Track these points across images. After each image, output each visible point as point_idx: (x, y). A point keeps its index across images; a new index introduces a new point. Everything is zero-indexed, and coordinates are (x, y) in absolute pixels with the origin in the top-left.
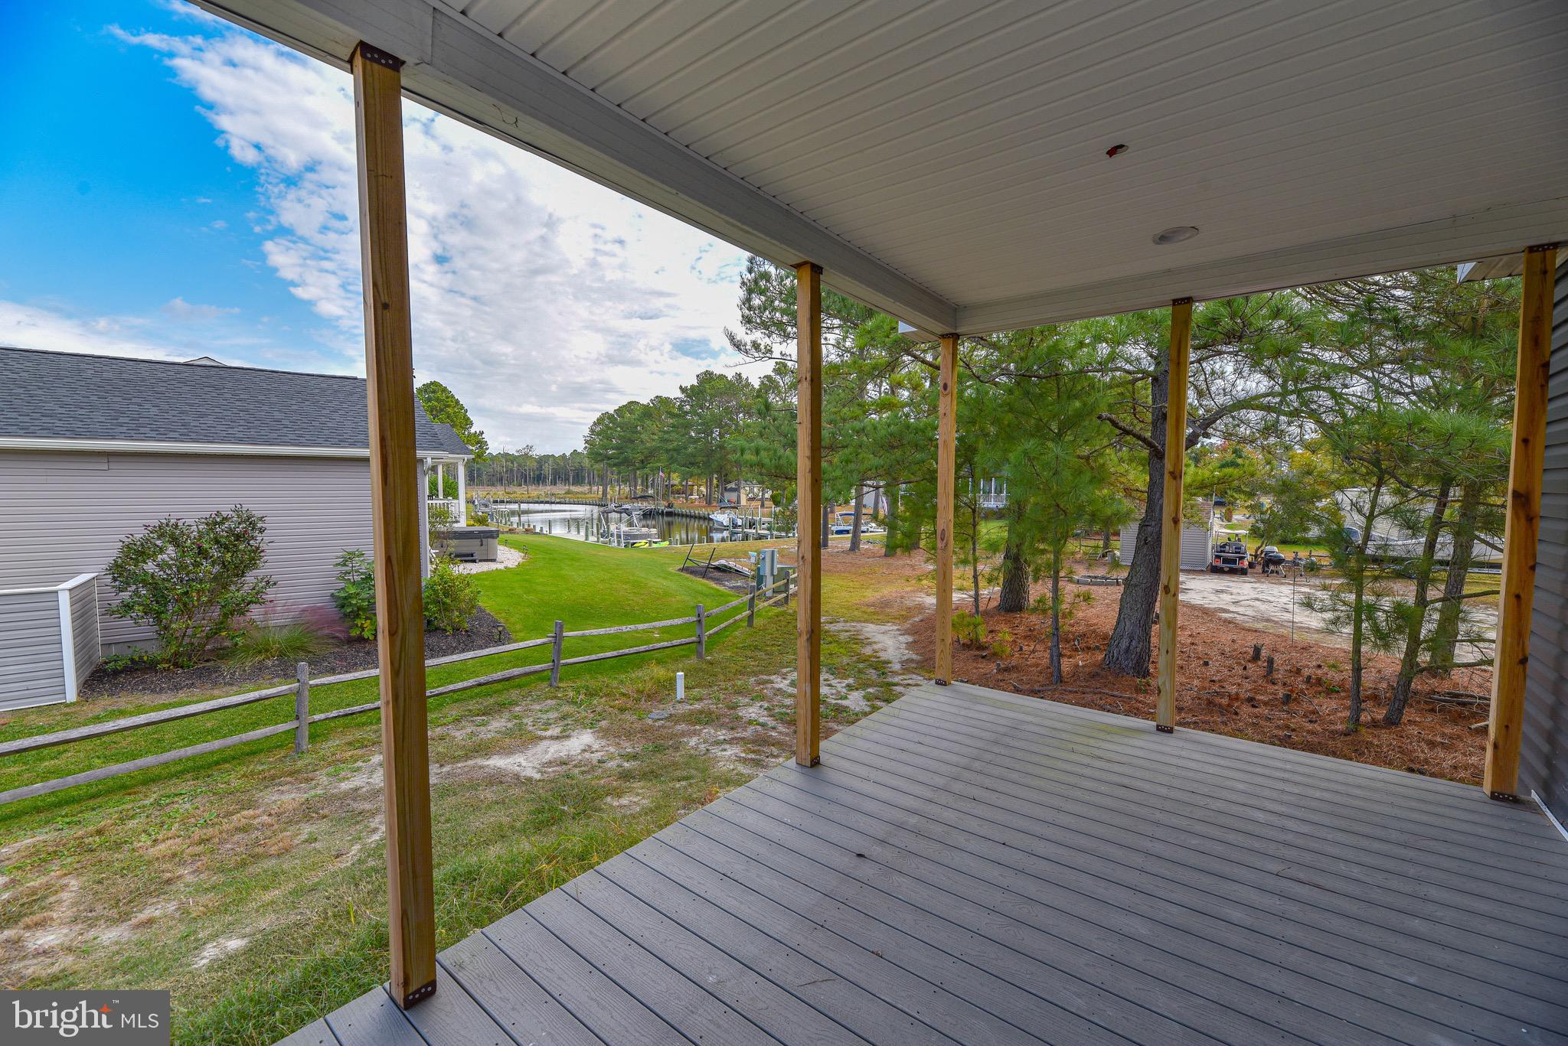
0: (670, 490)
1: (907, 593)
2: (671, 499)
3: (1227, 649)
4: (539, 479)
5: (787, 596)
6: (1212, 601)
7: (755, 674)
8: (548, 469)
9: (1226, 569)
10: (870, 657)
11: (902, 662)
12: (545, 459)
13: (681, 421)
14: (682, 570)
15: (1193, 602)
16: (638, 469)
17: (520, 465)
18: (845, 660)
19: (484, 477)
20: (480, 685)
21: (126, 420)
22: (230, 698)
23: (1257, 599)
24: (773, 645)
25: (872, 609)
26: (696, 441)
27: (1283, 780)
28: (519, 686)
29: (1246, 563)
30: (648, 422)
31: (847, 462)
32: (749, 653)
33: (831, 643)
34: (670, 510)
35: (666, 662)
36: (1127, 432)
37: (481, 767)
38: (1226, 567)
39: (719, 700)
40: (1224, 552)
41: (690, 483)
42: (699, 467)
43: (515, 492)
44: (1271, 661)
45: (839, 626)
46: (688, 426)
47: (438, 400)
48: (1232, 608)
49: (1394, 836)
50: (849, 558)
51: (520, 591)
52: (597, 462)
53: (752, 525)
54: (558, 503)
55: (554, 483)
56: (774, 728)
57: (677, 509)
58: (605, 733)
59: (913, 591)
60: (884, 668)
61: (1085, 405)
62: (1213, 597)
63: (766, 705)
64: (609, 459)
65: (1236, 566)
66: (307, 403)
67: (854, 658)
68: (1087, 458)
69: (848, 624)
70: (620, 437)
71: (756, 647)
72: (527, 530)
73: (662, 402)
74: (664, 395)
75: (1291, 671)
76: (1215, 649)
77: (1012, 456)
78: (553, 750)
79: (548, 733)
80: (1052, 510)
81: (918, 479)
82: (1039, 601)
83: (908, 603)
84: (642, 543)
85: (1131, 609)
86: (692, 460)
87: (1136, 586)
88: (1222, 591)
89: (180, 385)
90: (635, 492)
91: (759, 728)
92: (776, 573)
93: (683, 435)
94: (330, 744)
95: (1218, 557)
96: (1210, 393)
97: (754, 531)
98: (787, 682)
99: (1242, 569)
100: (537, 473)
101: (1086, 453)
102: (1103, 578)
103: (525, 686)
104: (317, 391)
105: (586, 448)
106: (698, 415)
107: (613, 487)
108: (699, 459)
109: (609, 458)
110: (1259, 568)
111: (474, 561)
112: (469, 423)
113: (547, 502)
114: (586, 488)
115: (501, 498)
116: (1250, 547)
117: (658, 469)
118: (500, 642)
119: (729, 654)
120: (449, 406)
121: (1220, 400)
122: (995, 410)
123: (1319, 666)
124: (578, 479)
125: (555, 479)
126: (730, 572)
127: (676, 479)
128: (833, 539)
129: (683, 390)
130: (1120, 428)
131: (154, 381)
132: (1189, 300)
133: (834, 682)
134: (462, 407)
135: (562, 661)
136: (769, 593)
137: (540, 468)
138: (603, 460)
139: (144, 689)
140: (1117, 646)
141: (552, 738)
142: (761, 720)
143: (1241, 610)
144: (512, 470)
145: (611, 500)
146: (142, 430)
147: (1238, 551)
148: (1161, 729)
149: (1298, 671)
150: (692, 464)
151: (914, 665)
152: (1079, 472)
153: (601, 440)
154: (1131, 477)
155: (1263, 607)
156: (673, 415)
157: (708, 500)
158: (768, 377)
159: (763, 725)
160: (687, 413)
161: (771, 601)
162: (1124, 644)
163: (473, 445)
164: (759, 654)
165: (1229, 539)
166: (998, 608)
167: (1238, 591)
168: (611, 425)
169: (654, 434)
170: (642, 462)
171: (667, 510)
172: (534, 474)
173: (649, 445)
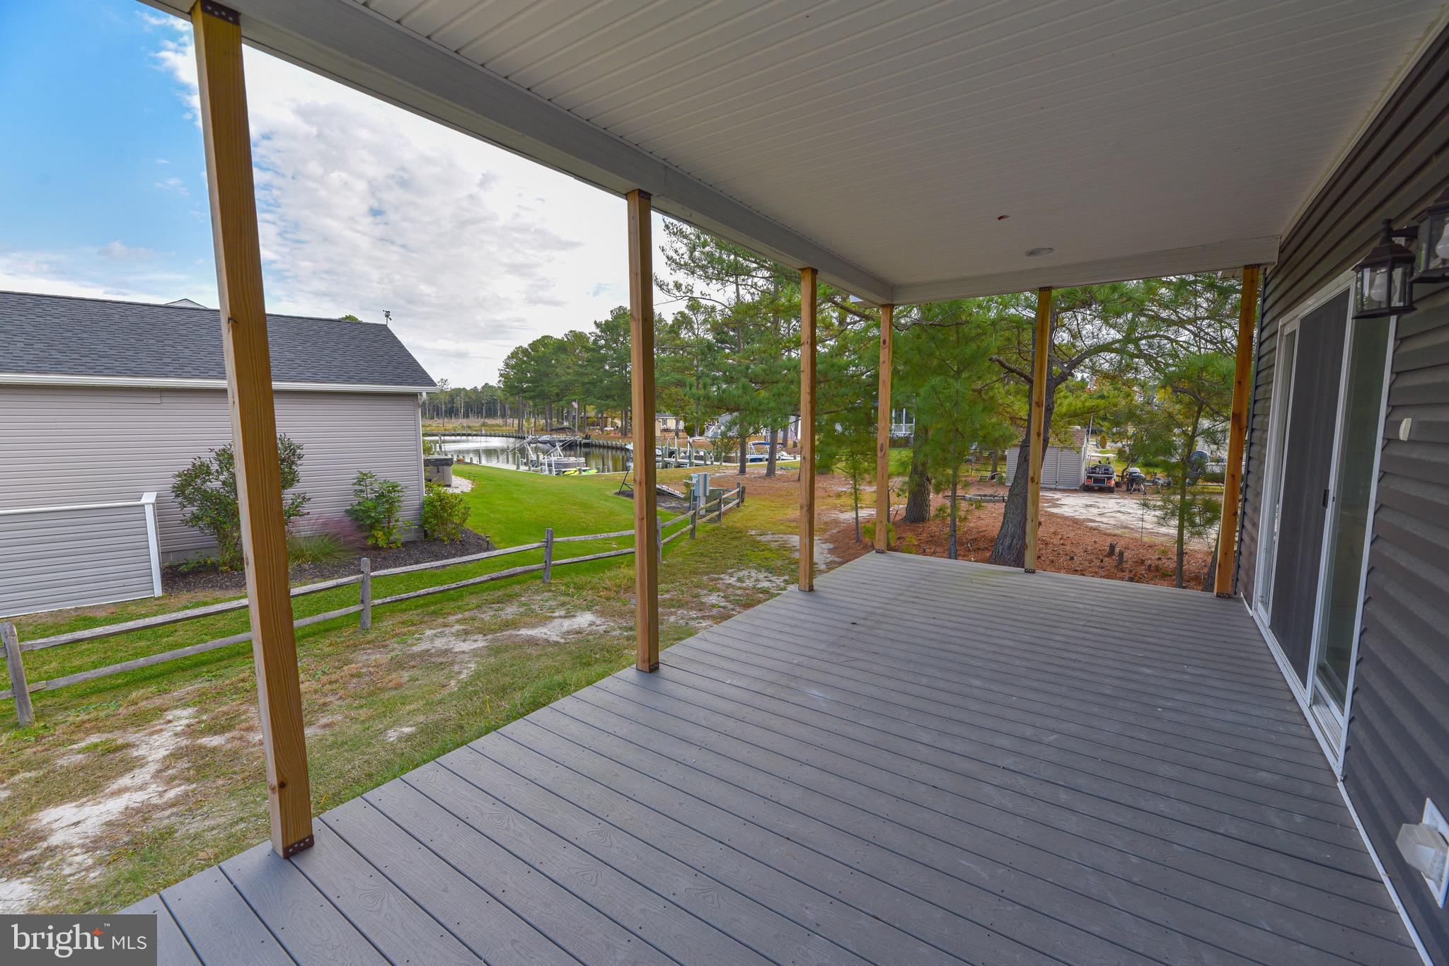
0: (586, 423)
1: (823, 510)
2: (588, 430)
3: (1089, 548)
4: (451, 412)
5: (720, 514)
6: (1082, 514)
7: (707, 574)
8: (460, 402)
9: (1096, 488)
12: (457, 392)
13: (597, 355)
14: (619, 493)
15: (1066, 514)
16: (554, 402)
18: (779, 563)
20: (492, 579)
21: (169, 360)
22: (316, 585)
23: (1119, 512)
24: (716, 552)
25: (794, 524)
26: (611, 374)
27: (1099, 592)
28: (518, 583)
29: (1113, 482)
30: (563, 356)
31: (779, 395)
32: (697, 558)
33: (764, 550)
34: (587, 441)
36: (1011, 371)
37: (518, 635)
38: (1096, 486)
39: (683, 591)
40: (1095, 473)
41: (605, 415)
42: (614, 399)
43: (430, 425)
44: (1121, 554)
46: (603, 360)
48: (1098, 519)
49: (1154, 611)
50: (767, 483)
51: (485, 511)
52: (512, 395)
53: (671, 454)
54: (475, 435)
55: (466, 416)
56: (733, 610)
57: (594, 440)
58: (602, 613)
59: (829, 509)
61: (978, 347)
62: (1083, 511)
63: (722, 595)
65: (1105, 485)
66: (309, 344)
67: (786, 561)
68: (979, 391)
69: (776, 536)
70: (535, 371)
71: (702, 554)
73: (578, 337)
74: (578, 330)
75: (1136, 562)
76: (1080, 548)
77: (922, 391)
78: (567, 624)
79: (557, 614)
80: (951, 435)
82: (940, 510)
83: (825, 519)
84: (572, 471)
85: (1013, 514)
86: (608, 393)
87: (1017, 495)
88: (1091, 506)
89: (198, 328)
90: (551, 424)
91: (722, 610)
92: (708, 493)
93: (598, 369)
94: (385, 623)
95: (1089, 477)
96: (1081, 336)
97: (674, 460)
98: (735, 579)
99: (1110, 488)
100: (449, 406)
101: (979, 387)
102: (991, 496)
103: (523, 582)
104: (313, 332)
105: (500, 381)
106: (613, 349)
107: (528, 420)
108: (614, 392)
109: (524, 391)
110: (1124, 487)
114: (499, 421)
116: (1117, 469)
117: (573, 401)
118: (487, 550)
119: (680, 559)
121: (1089, 342)
122: (907, 352)
123: (1160, 559)
124: (491, 413)
125: (468, 412)
126: (663, 495)
127: (591, 412)
128: (750, 466)
129: (598, 325)
130: (1006, 368)
131: (173, 324)
132: (1049, 289)
133: (773, 578)
135: (554, 562)
136: (703, 512)
137: (452, 401)
138: (518, 393)
139: (213, 587)
140: (1002, 544)
141: (561, 617)
142: (722, 604)
143: (1105, 520)
145: (528, 432)
146: (186, 369)
147: (1107, 471)
148: (1027, 571)
149: (1142, 562)
150: (608, 397)
152: (973, 403)
153: (515, 373)
154: (1016, 407)
155: (1122, 517)
156: (588, 350)
157: (624, 431)
158: (681, 313)
159: (724, 607)
160: (602, 347)
162: (1007, 542)
164: (707, 560)
165: (1100, 462)
166: (905, 519)
167: (1104, 505)
168: (525, 359)
169: (569, 368)
170: (557, 395)
171: (584, 441)
172: (446, 407)
173: (564, 378)
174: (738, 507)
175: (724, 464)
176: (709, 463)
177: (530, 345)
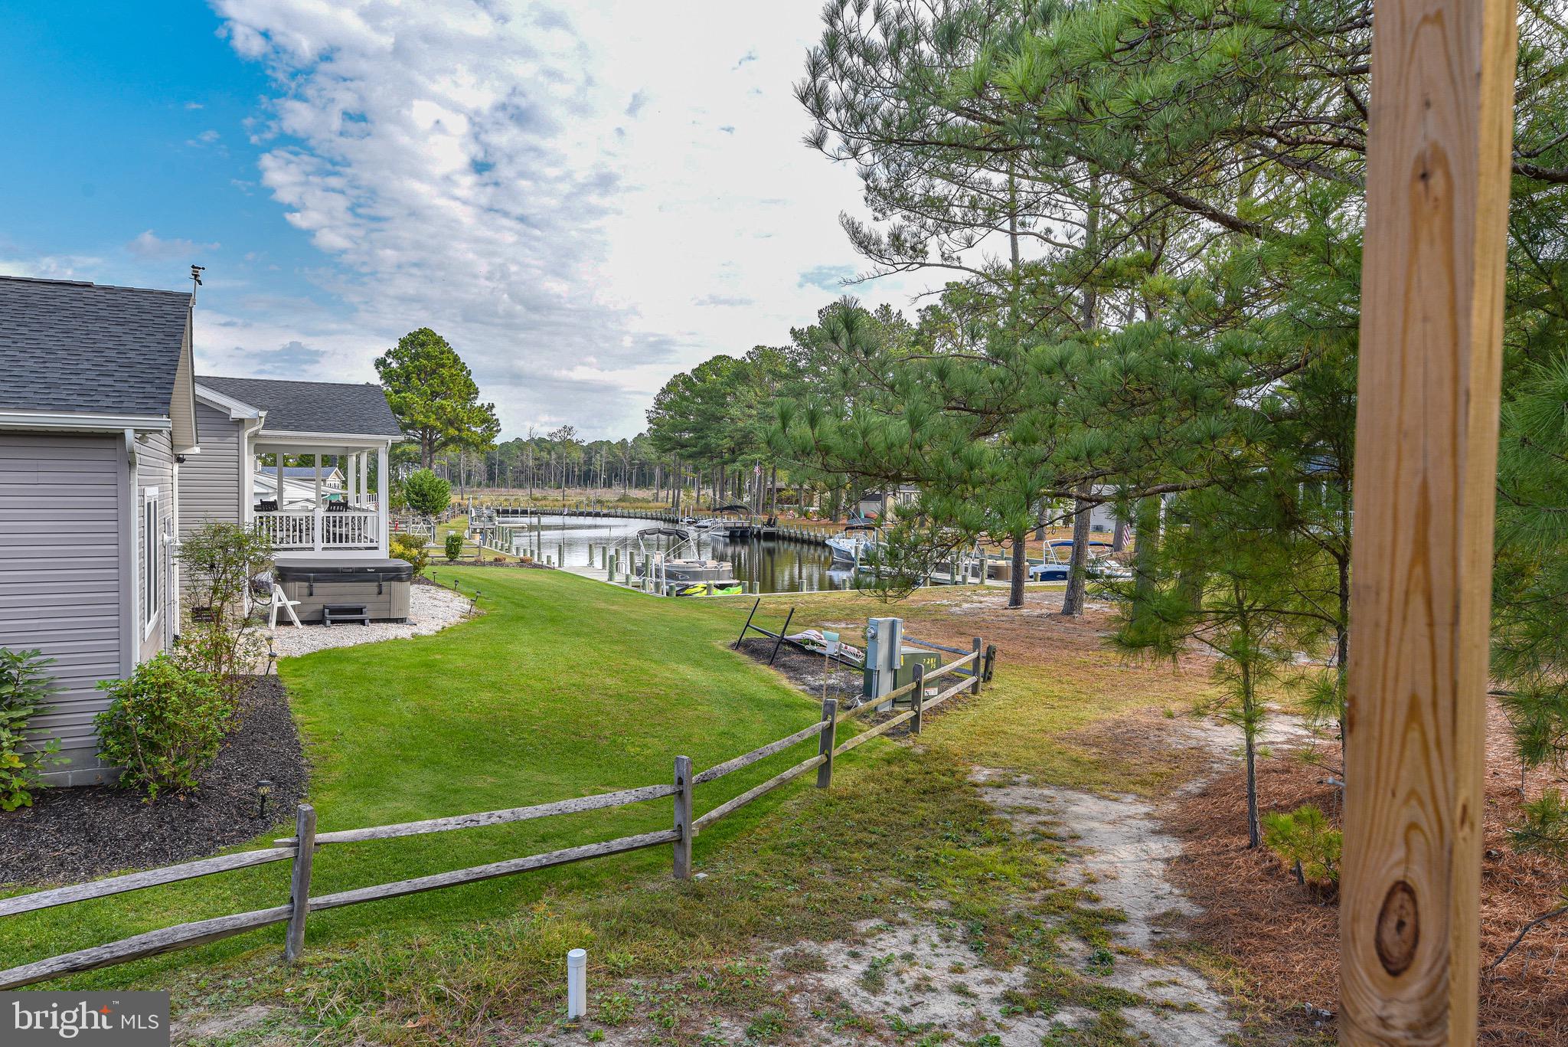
0: (774, 498)
1: (1173, 714)
2: (776, 512)
4: (587, 478)
5: (917, 717)
8: (599, 463)
10: (1074, 895)
11: (1153, 921)
12: (598, 445)
13: (791, 385)
14: (735, 645)
16: (727, 463)
17: (560, 457)
19: (509, 474)
25: (1092, 754)
30: (742, 388)
33: (989, 843)
34: (770, 529)
35: (599, 886)
43: (545, 498)
45: (1017, 796)
47: (428, 357)
50: (1058, 631)
52: (665, 451)
54: (605, 516)
55: (608, 484)
57: (783, 528)
60: (1108, 936)
64: (683, 446)
67: (1037, 898)
69: (1037, 791)
70: (701, 413)
72: (522, 561)
73: (763, 353)
74: (769, 344)
81: (1199, 481)
83: (1175, 743)
84: (698, 588)
90: (721, 500)
92: (899, 663)
100: (585, 468)
105: (650, 429)
107: (688, 492)
111: (362, 622)
112: (471, 391)
113: (589, 514)
114: (649, 493)
115: (523, 506)
117: (754, 462)
119: (750, 867)
120: (443, 366)
124: (642, 479)
125: (610, 477)
126: (820, 656)
127: (783, 479)
128: (1032, 590)
129: (796, 334)
134: (463, 367)
135: (311, 901)
136: (885, 707)
137: (589, 461)
138: (674, 448)
144: (548, 464)
145: (687, 512)
151: (1183, 935)
153: (672, 417)
156: (777, 376)
157: (831, 513)
158: (932, 309)
160: (802, 372)
161: (884, 726)
163: (476, 425)
168: (688, 393)
169: (750, 407)
170: (732, 451)
171: (765, 529)
172: (580, 470)
173: (740, 424)
174: (974, 692)
175: (988, 582)
176: (959, 578)
177: (693, 371)
